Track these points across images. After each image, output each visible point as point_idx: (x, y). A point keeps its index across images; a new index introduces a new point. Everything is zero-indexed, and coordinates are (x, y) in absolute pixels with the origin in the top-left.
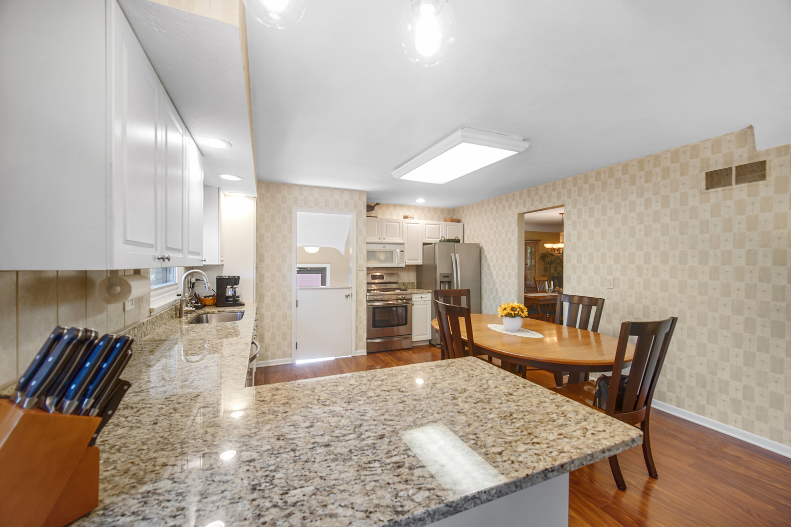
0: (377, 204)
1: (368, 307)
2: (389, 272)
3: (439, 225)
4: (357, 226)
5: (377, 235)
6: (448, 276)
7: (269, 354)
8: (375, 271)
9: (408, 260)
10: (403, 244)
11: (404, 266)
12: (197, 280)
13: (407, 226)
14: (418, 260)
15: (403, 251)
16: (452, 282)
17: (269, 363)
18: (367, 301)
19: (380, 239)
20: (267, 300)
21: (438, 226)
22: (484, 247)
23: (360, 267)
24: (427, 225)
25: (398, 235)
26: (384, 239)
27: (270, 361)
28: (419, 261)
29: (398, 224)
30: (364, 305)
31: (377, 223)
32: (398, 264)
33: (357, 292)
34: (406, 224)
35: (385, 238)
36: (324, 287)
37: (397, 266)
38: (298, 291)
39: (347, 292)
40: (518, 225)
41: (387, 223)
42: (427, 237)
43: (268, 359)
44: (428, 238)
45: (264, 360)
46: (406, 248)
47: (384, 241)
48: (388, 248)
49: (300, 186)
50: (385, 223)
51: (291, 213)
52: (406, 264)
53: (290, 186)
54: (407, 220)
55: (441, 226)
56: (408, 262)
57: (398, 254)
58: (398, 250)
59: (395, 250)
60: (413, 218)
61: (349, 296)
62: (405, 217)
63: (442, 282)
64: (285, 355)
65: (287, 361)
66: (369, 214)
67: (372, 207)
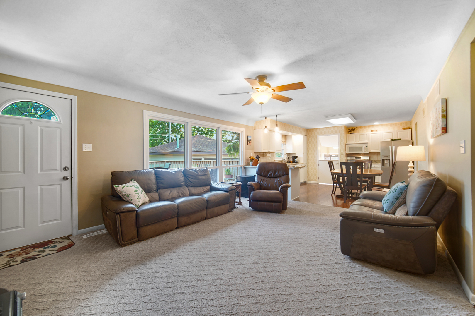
0: (356, 128)
2: (365, 155)
4: (340, 138)
5: (355, 140)
6: (387, 157)
7: (311, 179)
8: (358, 155)
9: (372, 150)
10: (367, 143)
11: (368, 153)
12: (290, 157)
13: (371, 135)
14: (378, 150)
15: (367, 146)
16: (390, 159)
19: (356, 142)
20: (310, 164)
23: (342, 154)
24: (384, 133)
25: (366, 140)
27: (311, 181)
29: (366, 135)
31: (354, 136)
32: (364, 152)
38: (319, 161)
39: (337, 162)
42: (384, 139)
46: (369, 145)
47: (358, 143)
48: (359, 145)
49: (320, 129)
50: (359, 135)
51: (316, 137)
52: (371, 152)
53: (316, 129)
54: (373, 132)
55: (393, 133)
56: (372, 151)
57: (364, 148)
58: (364, 146)
59: (363, 146)
60: (377, 131)
61: (337, 164)
62: (372, 131)
63: (385, 159)
64: (315, 181)
65: (316, 182)
66: (352, 132)
67: (354, 129)
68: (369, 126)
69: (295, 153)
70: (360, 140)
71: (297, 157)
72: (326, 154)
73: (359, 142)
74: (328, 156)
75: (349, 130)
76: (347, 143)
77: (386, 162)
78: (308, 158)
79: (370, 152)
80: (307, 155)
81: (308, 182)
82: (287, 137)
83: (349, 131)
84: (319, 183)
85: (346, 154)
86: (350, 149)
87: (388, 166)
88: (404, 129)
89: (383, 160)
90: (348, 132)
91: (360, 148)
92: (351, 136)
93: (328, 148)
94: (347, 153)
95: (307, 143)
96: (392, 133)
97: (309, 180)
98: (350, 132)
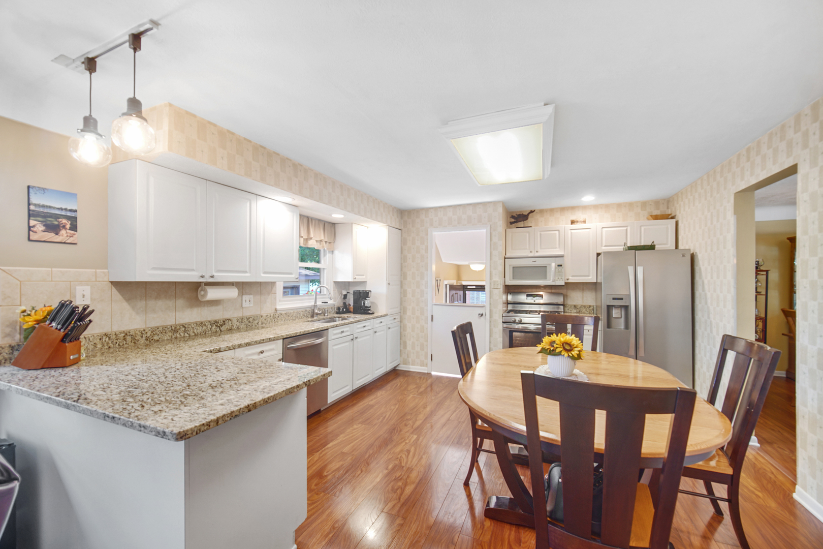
0: (532, 212)
1: (504, 329)
2: (553, 291)
3: (627, 226)
4: (491, 240)
5: (528, 248)
6: (622, 299)
7: (410, 360)
8: (534, 290)
9: (573, 276)
10: (562, 256)
11: (564, 284)
12: (348, 293)
13: (571, 233)
14: (588, 276)
15: (561, 266)
16: (629, 307)
17: (410, 368)
18: (503, 322)
19: (531, 252)
20: (409, 313)
21: (625, 228)
22: (698, 254)
23: (494, 284)
24: (604, 229)
25: (557, 246)
26: (537, 252)
27: (411, 366)
28: (590, 278)
29: (557, 232)
30: (500, 326)
31: (527, 235)
32: (554, 281)
33: (491, 311)
34: (570, 231)
35: (539, 250)
36: (464, 304)
37: (553, 284)
38: (434, 306)
39: (481, 311)
40: (735, 214)
41: (542, 233)
42: (604, 244)
43: (409, 365)
44: (605, 246)
45: (406, 364)
46: (567, 262)
47: (537, 254)
48: (540, 262)
49: (436, 209)
50: (539, 233)
51: (427, 234)
52: (570, 281)
53: (427, 210)
54: (574, 226)
55: (629, 228)
56: (572, 280)
57: (553, 269)
58: (553, 265)
59: (550, 265)
60: (584, 222)
61: (482, 315)
62: (573, 222)
63: (613, 306)
64: (422, 365)
65: (424, 370)
66: (521, 224)
67: (525, 215)
68: (563, 209)
69: (364, 283)
70: (541, 248)
71: (366, 294)
72: (454, 282)
73: (540, 254)
74: (459, 289)
75: (513, 217)
76: (508, 255)
77: (615, 313)
78: (405, 295)
79: (567, 281)
80: (401, 287)
81: (403, 367)
82: (339, 229)
83: (513, 220)
84: (433, 373)
85: (506, 286)
86: (518, 271)
87: (622, 327)
88: (656, 218)
89: (609, 308)
90: (511, 223)
91: (542, 271)
92: (519, 233)
93: (458, 268)
94: (507, 284)
95: (402, 253)
96: (627, 230)
97: (405, 363)
98: (514, 225)
